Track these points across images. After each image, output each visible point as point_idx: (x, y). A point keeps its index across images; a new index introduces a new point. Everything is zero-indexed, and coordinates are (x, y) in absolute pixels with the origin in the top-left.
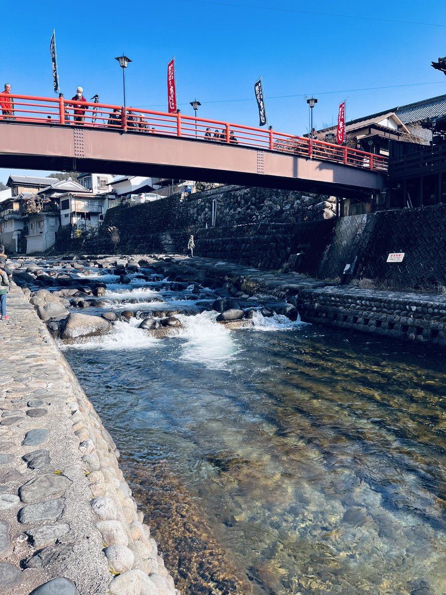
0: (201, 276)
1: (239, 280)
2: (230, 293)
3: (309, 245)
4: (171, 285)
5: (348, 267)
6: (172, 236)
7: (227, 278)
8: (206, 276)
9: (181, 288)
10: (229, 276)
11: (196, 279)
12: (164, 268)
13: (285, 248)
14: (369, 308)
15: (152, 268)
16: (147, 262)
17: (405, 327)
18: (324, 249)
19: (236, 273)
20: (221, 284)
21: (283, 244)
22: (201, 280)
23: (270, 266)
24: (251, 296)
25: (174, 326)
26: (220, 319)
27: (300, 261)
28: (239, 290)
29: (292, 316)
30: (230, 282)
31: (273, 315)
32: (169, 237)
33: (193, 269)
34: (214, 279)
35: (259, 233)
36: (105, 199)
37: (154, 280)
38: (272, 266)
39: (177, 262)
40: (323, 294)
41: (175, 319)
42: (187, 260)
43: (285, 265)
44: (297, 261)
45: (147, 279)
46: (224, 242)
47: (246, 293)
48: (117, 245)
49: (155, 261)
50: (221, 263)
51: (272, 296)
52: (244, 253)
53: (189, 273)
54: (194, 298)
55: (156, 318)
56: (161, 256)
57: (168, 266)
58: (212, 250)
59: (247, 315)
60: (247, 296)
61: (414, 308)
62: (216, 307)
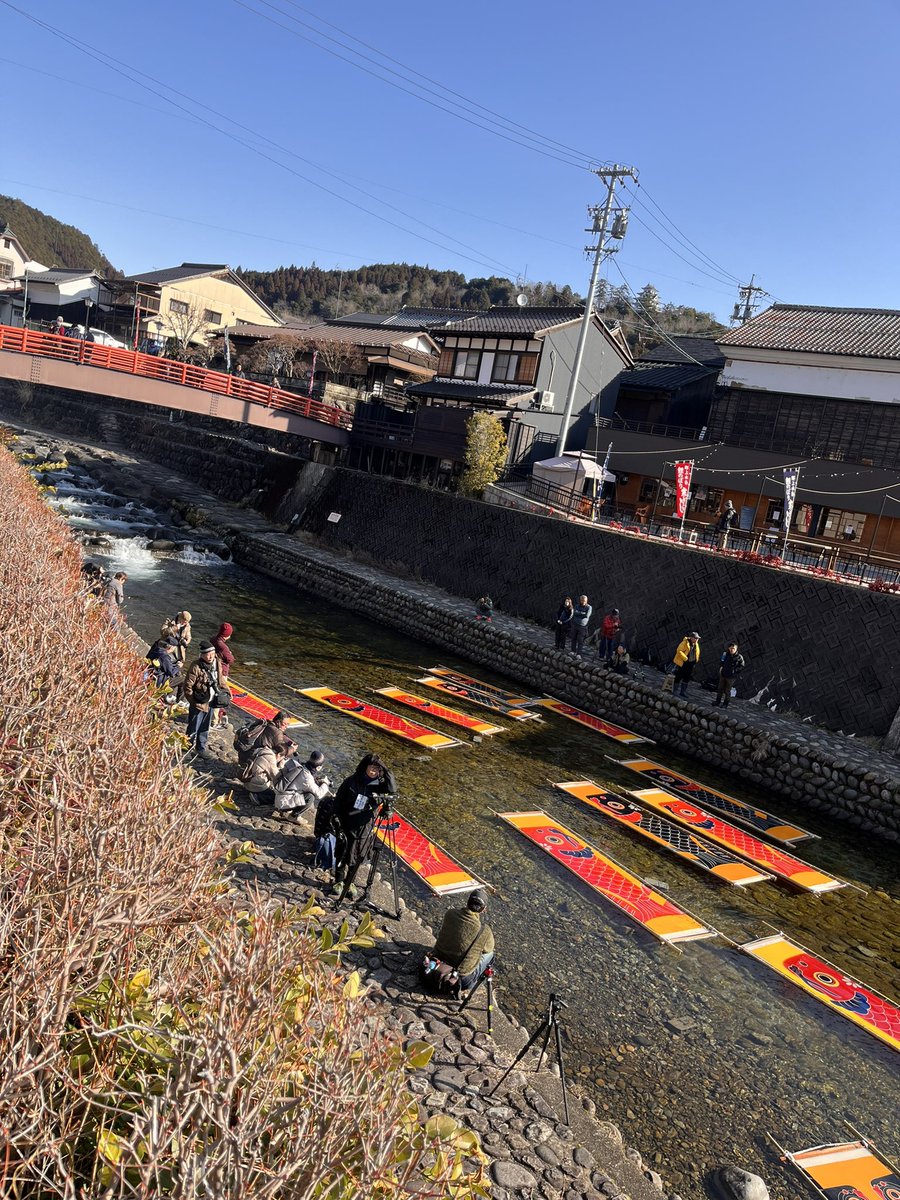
0: (145, 493)
1: (186, 508)
2: (172, 520)
3: (274, 482)
4: (107, 498)
5: (296, 516)
6: (118, 417)
7: (174, 503)
8: (152, 495)
9: (117, 504)
10: (178, 501)
11: (138, 495)
12: (100, 471)
13: (250, 479)
14: (281, 558)
15: (83, 466)
16: (77, 457)
17: (299, 578)
18: (285, 492)
19: (187, 499)
20: (165, 508)
21: (248, 474)
22: (145, 497)
23: (230, 496)
24: (194, 527)
25: (102, 546)
26: (150, 547)
27: (261, 498)
28: (184, 519)
29: (224, 555)
30: (175, 508)
31: (204, 551)
32: (113, 419)
33: (137, 482)
34: (160, 501)
35: (229, 452)
36: (6, 303)
37: (85, 488)
38: (231, 497)
39: (119, 467)
40: (256, 540)
41: (105, 540)
42: (133, 465)
43: (245, 499)
44: (258, 498)
45: (77, 485)
46: (186, 452)
47: (190, 524)
48: (26, 406)
49: (91, 458)
50: (175, 480)
51: (214, 533)
52: (205, 473)
53: (132, 487)
54: (130, 521)
55: (87, 536)
56: (99, 451)
57: (107, 469)
58: (169, 457)
59: (179, 548)
60: (189, 527)
61: (309, 564)
62: (149, 534)
